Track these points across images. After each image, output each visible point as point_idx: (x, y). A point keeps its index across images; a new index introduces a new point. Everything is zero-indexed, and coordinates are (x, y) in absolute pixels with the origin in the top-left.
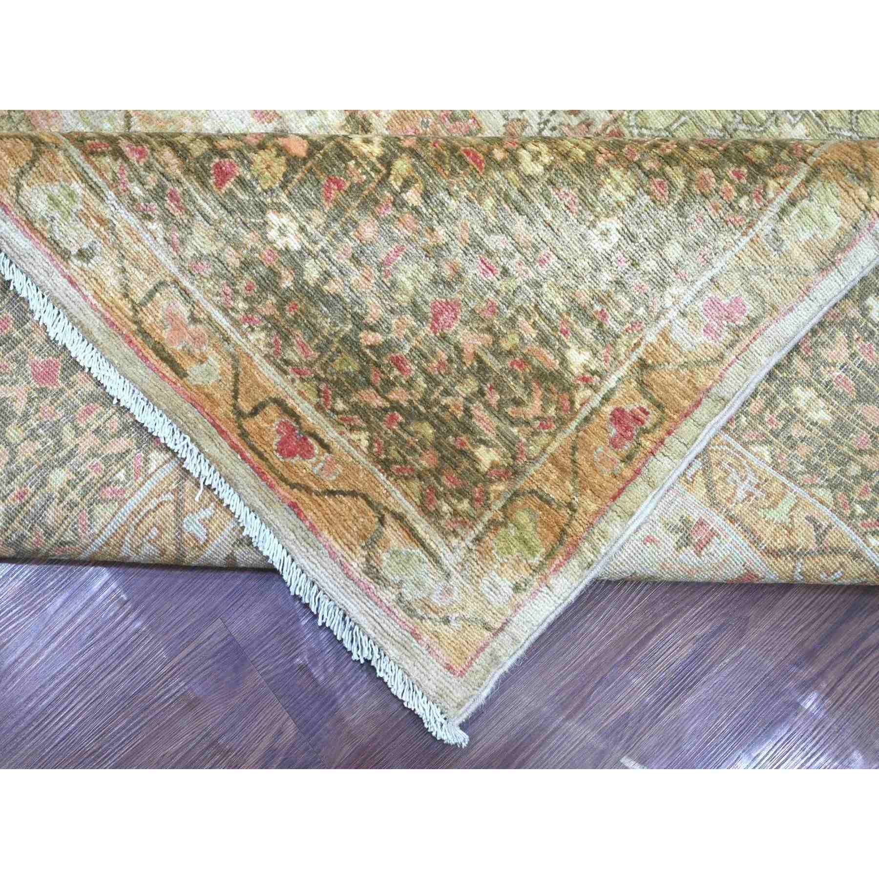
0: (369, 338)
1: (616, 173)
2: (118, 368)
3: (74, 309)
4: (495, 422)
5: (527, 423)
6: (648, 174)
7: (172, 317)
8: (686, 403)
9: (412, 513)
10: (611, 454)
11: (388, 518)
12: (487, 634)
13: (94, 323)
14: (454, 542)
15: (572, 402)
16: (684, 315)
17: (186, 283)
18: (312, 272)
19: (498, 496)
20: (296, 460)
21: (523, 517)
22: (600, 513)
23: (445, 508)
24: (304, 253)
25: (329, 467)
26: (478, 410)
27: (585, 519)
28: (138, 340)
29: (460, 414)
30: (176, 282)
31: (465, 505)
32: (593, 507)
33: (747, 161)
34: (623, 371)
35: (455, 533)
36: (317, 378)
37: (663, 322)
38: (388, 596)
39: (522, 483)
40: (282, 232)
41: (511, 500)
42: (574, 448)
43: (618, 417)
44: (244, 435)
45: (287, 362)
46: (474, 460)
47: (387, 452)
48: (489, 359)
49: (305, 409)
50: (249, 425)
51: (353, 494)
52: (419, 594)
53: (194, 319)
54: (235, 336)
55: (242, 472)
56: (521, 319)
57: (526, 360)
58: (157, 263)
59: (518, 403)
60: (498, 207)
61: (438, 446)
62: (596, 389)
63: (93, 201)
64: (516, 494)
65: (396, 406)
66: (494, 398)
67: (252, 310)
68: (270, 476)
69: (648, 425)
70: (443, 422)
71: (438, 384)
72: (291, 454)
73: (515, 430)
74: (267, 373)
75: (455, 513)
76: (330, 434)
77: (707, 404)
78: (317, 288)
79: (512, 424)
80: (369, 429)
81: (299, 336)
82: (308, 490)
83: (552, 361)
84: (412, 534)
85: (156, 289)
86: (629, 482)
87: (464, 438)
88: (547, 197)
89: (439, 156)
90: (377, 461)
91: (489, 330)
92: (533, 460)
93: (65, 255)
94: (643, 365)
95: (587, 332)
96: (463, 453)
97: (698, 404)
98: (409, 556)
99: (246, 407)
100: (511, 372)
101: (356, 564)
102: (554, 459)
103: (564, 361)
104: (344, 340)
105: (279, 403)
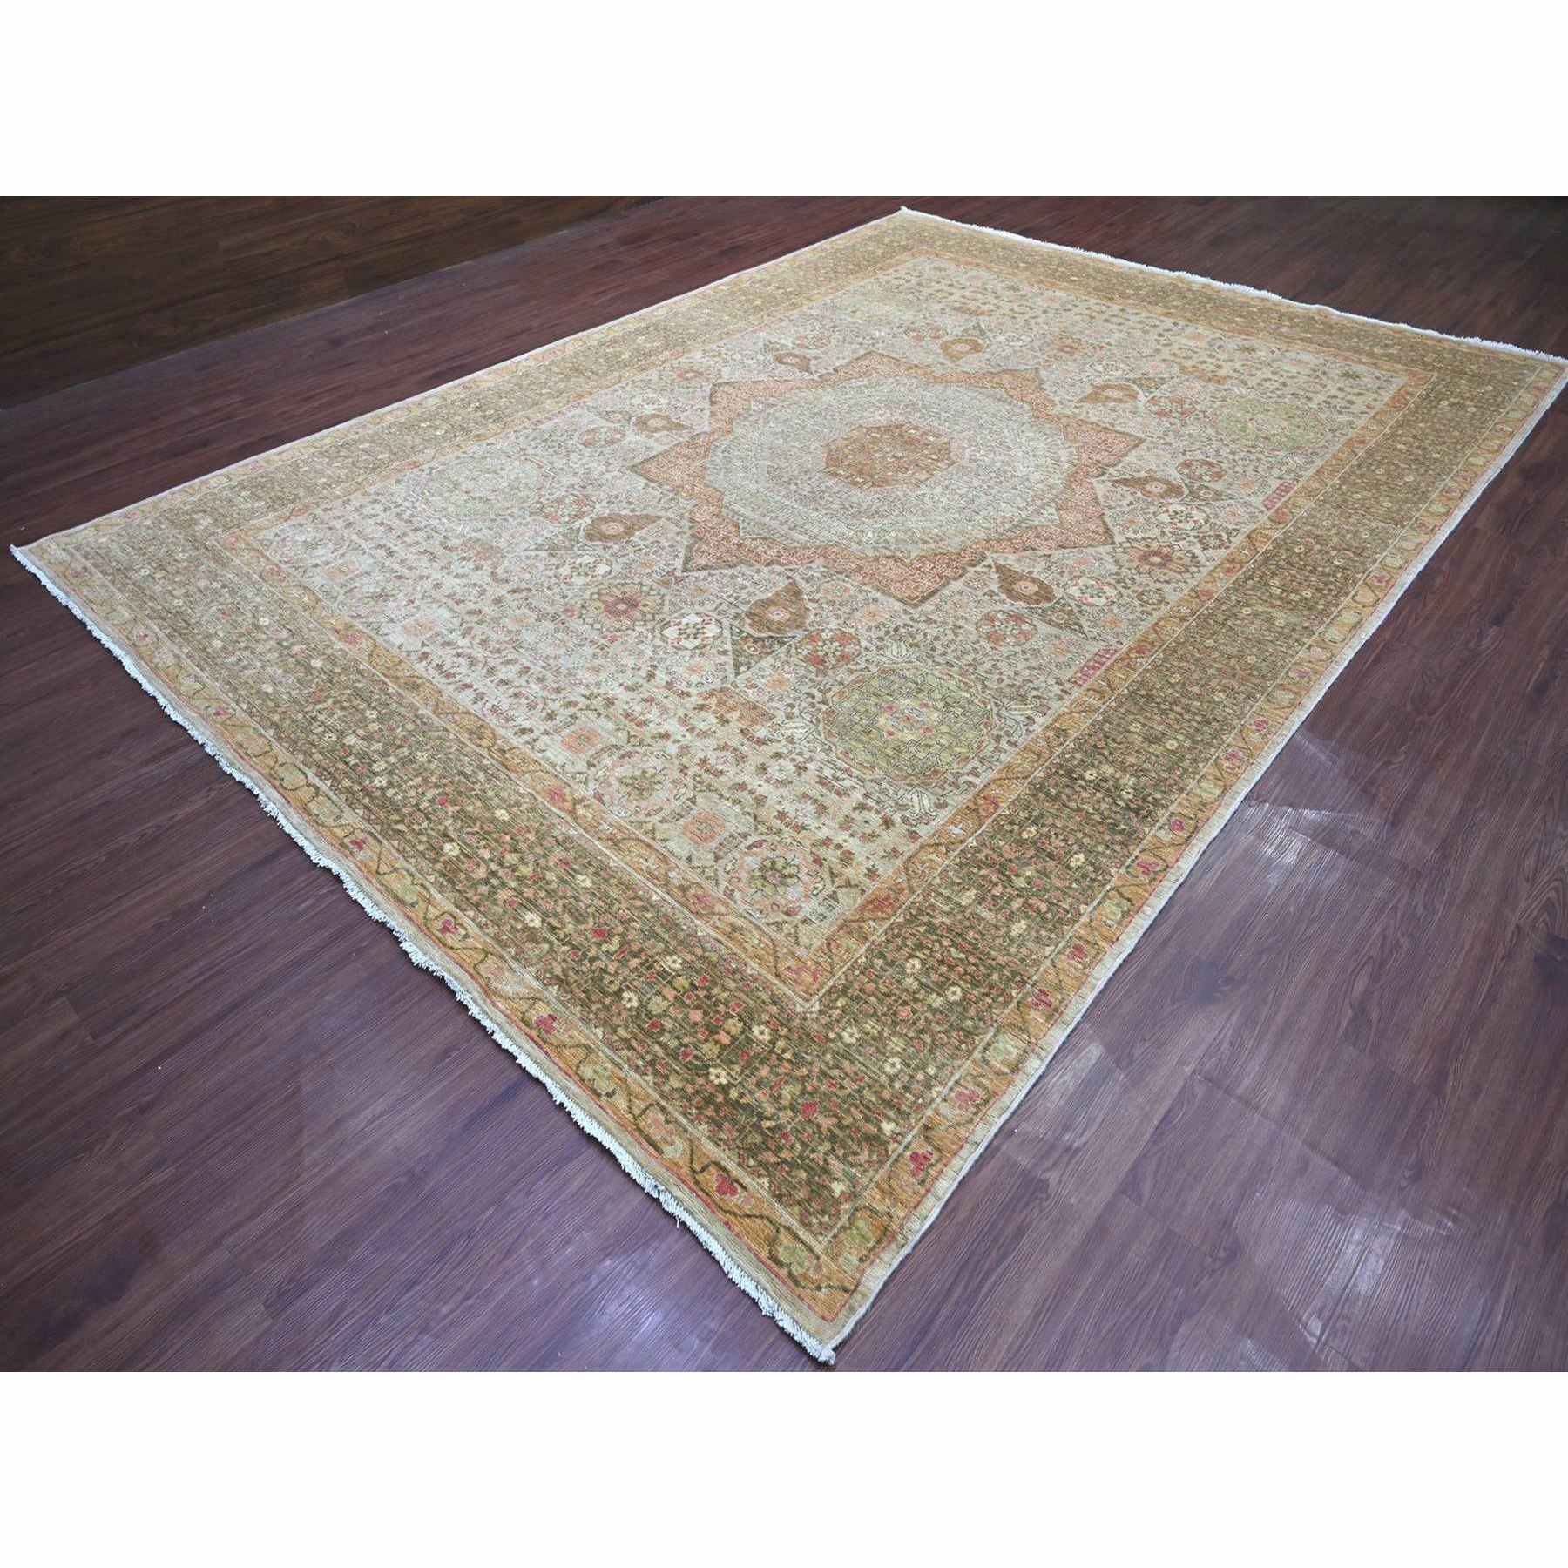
0: (767, 1124)
1: (895, 1040)
2: (625, 1148)
3: (600, 1118)
4: (842, 1166)
5: (861, 1165)
6: (911, 1039)
7: (656, 1121)
8: (954, 1147)
9: (795, 1224)
10: (912, 1180)
11: (782, 1230)
12: (847, 1296)
13: (612, 1125)
14: (821, 1238)
15: (887, 1151)
16: (945, 1100)
17: (663, 1103)
18: (734, 1094)
19: (846, 1211)
20: (727, 1196)
21: (861, 1223)
22: (906, 1218)
23: (815, 1221)
24: (730, 1085)
25: (747, 1201)
26: (832, 1160)
27: (898, 1222)
28: (636, 1134)
29: (821, 1163)
30: (658, 1104)
31: (826, 1219)
32: (902, 1214)
33: (962, 1029)
34: (915, 1131)
35: (821, 1234)
36: (738, 1147)
37: (934, 1106)
38: (784, 1272)
39: (861, 1202)
40: (718, 1076)
41: (853, 1214)
42: (890, 1178)
43: (915, 1157)
44: (697, 1183)
45: (720, 1140)
46: (831, 1191)
47: (779, 1189)
48: (836, 1131)
49: (731, 1166)
50: (700, 1177)
51: (761, 1217)
52: (801, 1271)
53: (667, 1121)
54: (690, 1129)
55: (696, 1205)
56: (853, 1109)
57: (858, 1129)
58: (648, 1096)
59: (855, 1154)
60: (834, 1057)
61: (809, 1183)
62: (900, 1143)
63: (616, 1070)
64: (856, 1210)
65: (784, 1161)
66: (841, 1152)
67: (700, 1113)
68: (713, 1206)
69: (933, 1161)
70: (812, 1169)
71: (807, 1146)
72: (725, 1193)
73: (854, 1170)
74: (709, 1147)
75: (821, 1223)
76: (747, 1180)
77: (967, 1147)
78: (737, 1102)
79: (852, 1166)
80: (769, 1176)
81: (727, 1125)
82: (734, 1214)
83: (873, 1130)
84: (796, 1237)
85: (647, 1108)
86: (923, 1196)
87: (824, 1177)
88: (859, 1052)
89: (800, 1038)
90: (774, 1196)
91: (836, 1116)
92: (865, 1188)
93: (599, 1095)
94: (926, 1128)
95: (891, 1113)
96: (824, 1186)
97: (962, 1147)
98: (795, 1249)
99: (697, 1167)
100: (850, 1136)
101: (764, 1254)
102: (878, 1185)
103: (880, 1129)
104: (752, 1126)
105: (717, 1164)
